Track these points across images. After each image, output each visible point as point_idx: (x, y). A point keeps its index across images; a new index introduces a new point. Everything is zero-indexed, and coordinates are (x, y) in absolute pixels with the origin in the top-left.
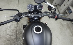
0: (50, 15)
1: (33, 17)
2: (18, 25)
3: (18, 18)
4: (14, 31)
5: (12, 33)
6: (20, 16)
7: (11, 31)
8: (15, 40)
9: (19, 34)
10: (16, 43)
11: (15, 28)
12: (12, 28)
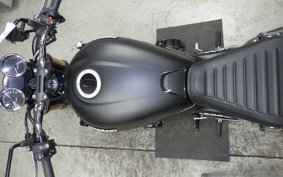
0: (43, 38)
1: (45, 97)
2: (88, 143)
3: (41, 148)
4: (107, 157)
5: (112, 165)
6: (36, 142)
7: (104, 167)
8: (135, 153)
9: (116, 142)
10: (146, 151)
11: (97, 154)
12: (97, 166)
